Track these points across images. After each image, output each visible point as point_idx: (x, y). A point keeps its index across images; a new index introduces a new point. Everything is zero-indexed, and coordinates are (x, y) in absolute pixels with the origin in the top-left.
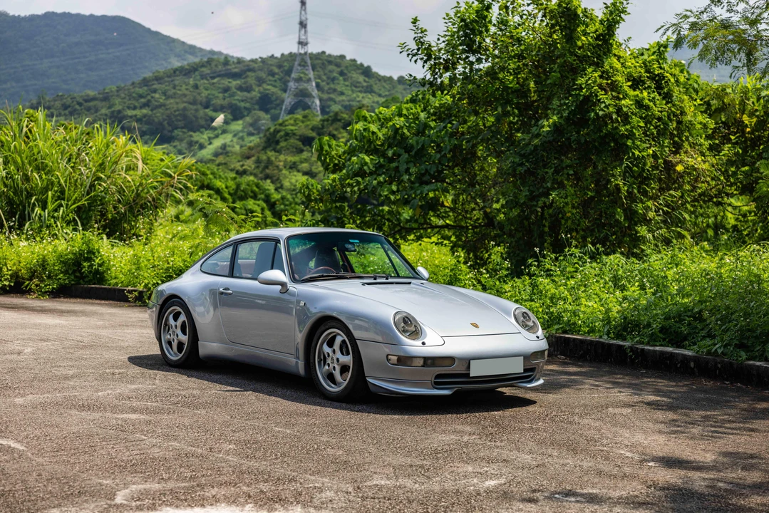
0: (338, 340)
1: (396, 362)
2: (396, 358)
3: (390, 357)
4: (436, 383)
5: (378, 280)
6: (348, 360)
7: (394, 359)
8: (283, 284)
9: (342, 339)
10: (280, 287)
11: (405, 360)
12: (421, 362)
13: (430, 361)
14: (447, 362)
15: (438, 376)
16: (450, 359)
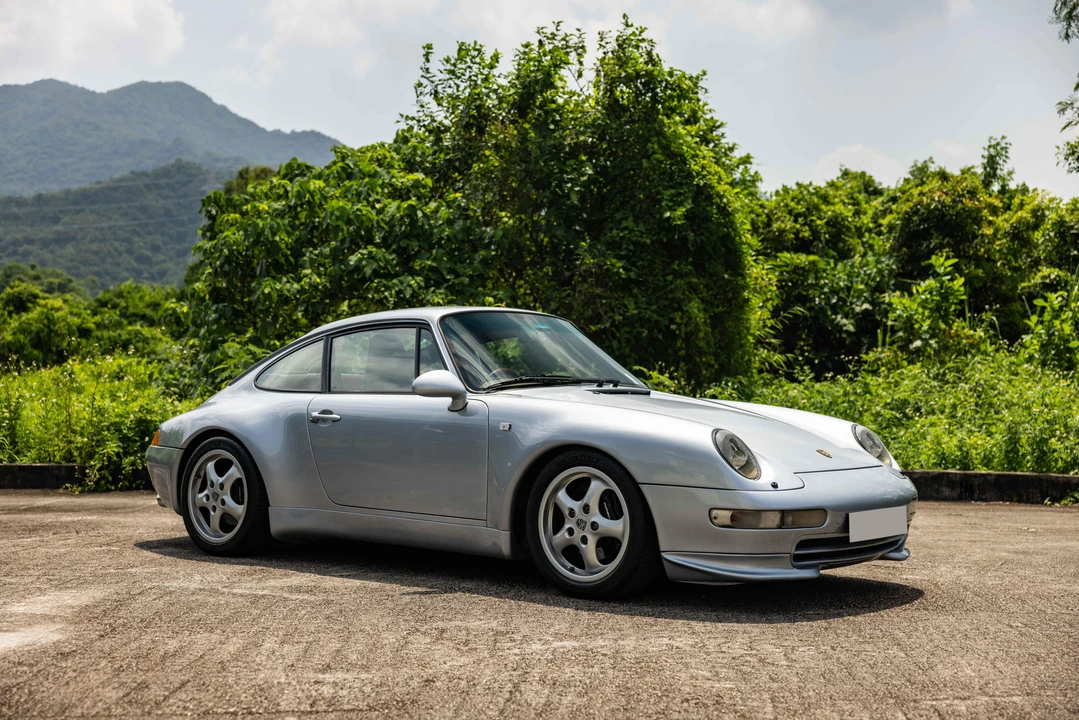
0: (596, 489)
1: (728, 521)
2: (728, 514)
3: (714, 512)
4: (797, 558)
5: (605, 388)
6: (619, 527)
7: (724, 516)
8: (456, 396)
9: (604, 488)
10: (448, 400)
11: (741, 518)
12: (776, 519)
13: (789, 516)
14: (815, 518)
15: (801, 545)
16: (820, 511)
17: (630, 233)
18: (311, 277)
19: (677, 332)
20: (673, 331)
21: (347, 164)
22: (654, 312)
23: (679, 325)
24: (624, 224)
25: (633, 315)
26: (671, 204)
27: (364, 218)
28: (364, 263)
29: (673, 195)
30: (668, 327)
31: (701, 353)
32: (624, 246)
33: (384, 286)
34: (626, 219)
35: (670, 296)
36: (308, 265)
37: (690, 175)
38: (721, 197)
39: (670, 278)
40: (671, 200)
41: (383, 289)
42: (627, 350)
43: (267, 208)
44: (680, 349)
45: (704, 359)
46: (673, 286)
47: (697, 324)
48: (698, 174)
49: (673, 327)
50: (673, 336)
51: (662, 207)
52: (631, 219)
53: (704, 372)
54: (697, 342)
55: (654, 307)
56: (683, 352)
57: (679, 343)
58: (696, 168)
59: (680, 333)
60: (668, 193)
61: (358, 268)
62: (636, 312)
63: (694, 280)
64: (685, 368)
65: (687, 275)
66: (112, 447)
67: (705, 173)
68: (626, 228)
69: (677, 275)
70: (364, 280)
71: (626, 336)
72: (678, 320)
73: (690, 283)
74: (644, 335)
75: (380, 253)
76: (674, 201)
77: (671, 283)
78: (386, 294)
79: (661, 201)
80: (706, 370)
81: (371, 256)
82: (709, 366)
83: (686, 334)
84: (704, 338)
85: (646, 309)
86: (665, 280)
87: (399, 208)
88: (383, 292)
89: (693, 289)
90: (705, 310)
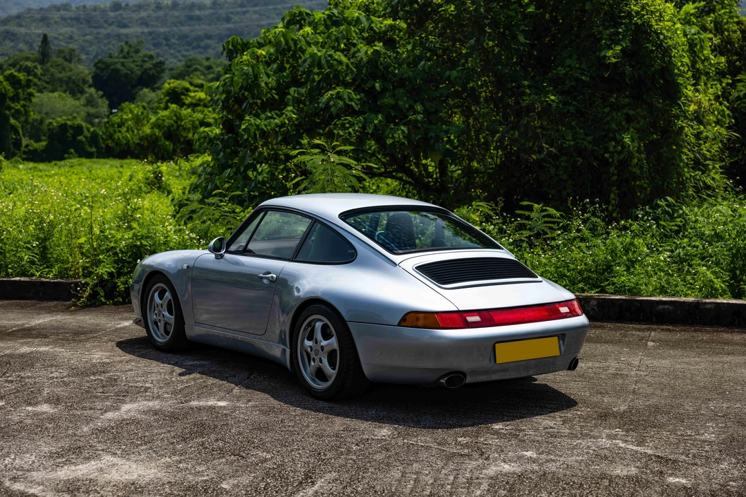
17: (571, 70)
18: (290, 112)
19: (610, 160)
20: (608, 159)
21: (332, 13)
22: (590, 142)
23: (612, 154)
24: (568, 62)
25: (570, 146)
26: (608, 43)
27: (335, 63)
28: (331, 103)
29: (610, 36)
30: (603, 155)
31: (636, 177)
32: (567, 82)
33: (349, 122)
34: (570, 57)
35: (606, 127)
36: (291, 103)
37: (629, 16)
38: (657, 34)
39: (607, 110)
40: (610, 39)
41: (347, 125)
42: (564, 177)
43: (264, 53)
44: (613, 174)
45: (638, 183)
46: (608, 118)
47: (630, 153)
48: (638, 13)
49: (607, 155)
50: (606, 163)
51: (602, 45)
52: (575, 56)
53: (639, 194)
54: (630, 168)
55: (589, 138)
56: (615, 178)
57: (612, 170)
58: (635, 8)
59: (613, 160)
60: (608, 32)
61: (327, 107)
62: (572, 143)
63: (631, 112)
64: (616, 192)
65: (624, 106)
66: (104, 270)
67: (644, 13)
68: (569, 66)
69: (616, 107)
70: (332, 118)
71: (563, 164)
72: (611, 149)
73: (627, 114)
74: (579, 163)
75: (347, 92)
76: (612, 40)
77: (608, 114)
78: (351, 130)
79: (600, 39)
80: (640, 192)
81: (339, 96)
82: (642, 188)
83: (618, 161)
84: (637, 163)
85: (583, 139)
86: (604, 112)
87: (366, 53)
88: (348, 128)
89: (629, 119)
90: (640, 139)
